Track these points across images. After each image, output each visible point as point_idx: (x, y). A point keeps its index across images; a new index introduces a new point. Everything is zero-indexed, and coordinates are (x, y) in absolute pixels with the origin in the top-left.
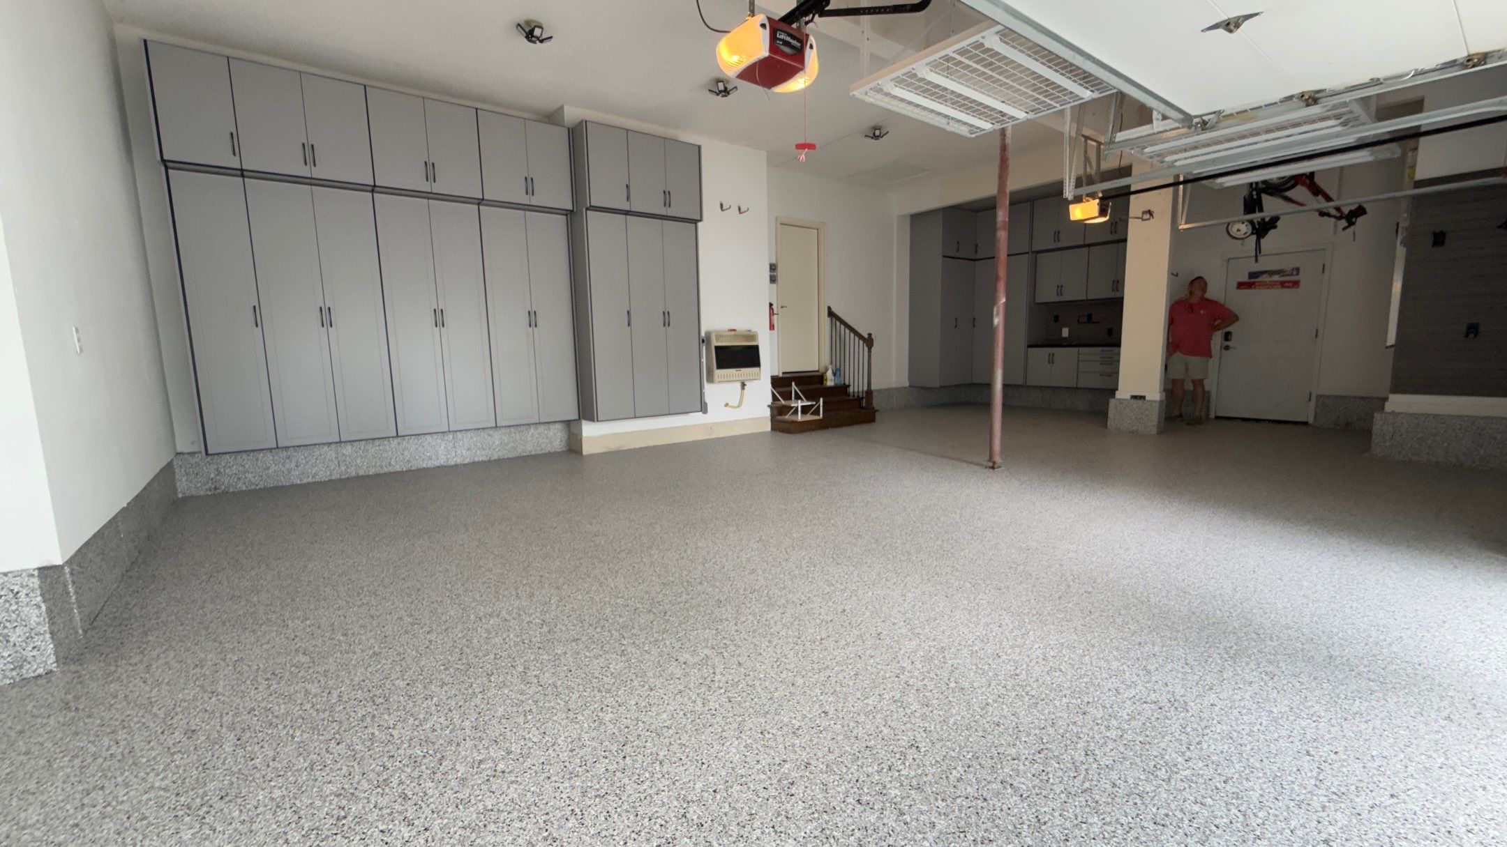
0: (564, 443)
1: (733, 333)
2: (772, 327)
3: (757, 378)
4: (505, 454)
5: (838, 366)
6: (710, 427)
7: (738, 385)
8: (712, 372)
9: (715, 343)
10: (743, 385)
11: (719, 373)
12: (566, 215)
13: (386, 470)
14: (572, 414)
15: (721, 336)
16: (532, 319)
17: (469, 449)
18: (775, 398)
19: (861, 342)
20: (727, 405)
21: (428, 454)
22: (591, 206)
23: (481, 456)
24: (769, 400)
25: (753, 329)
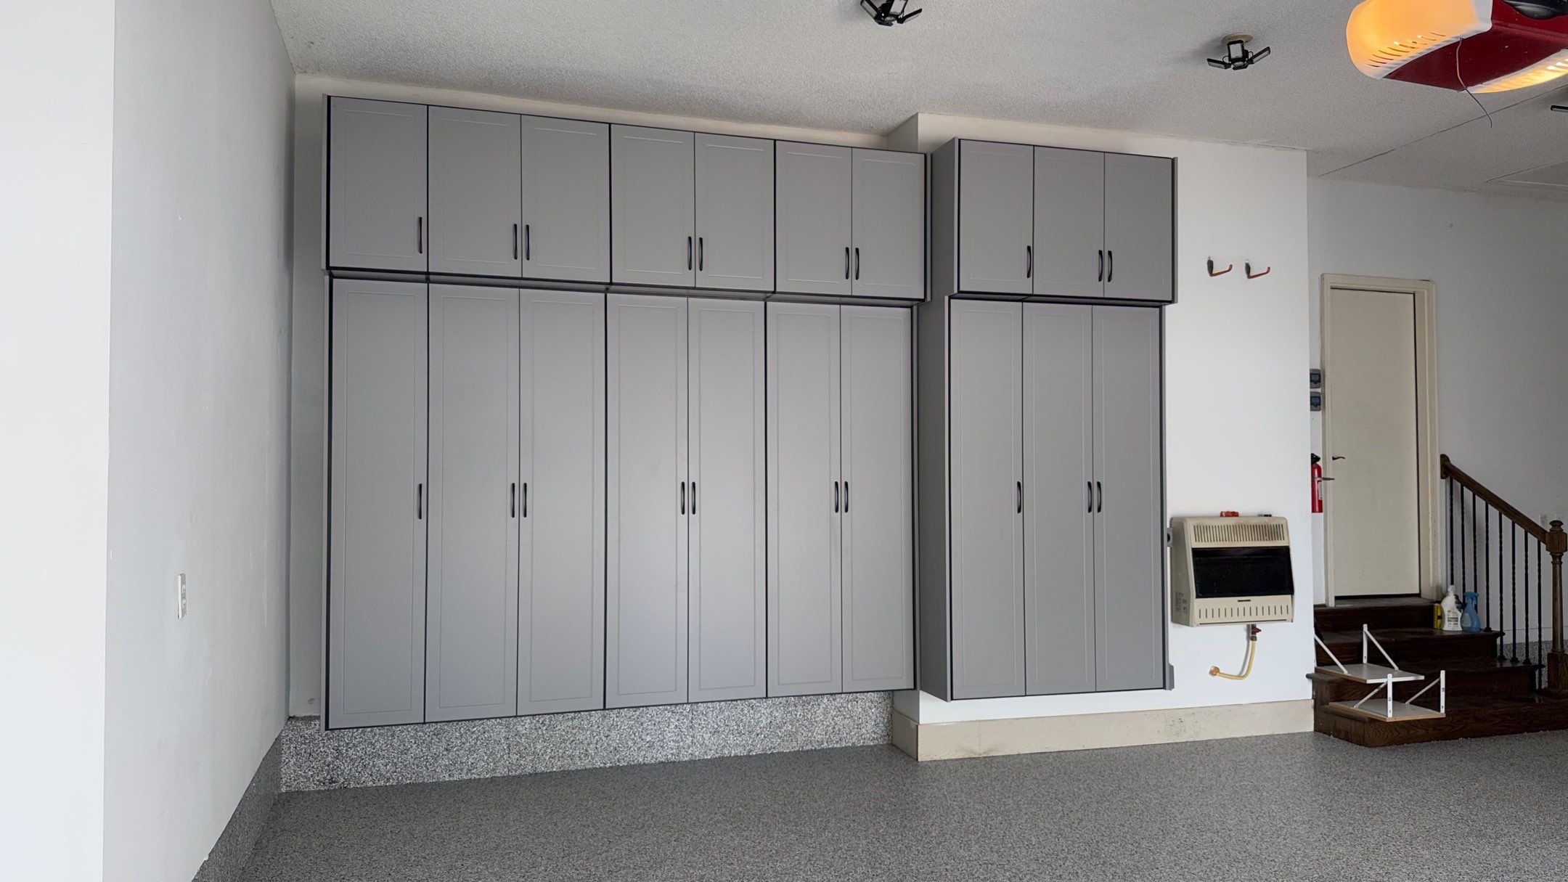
0: (881, 730)
1: (1231, 521)
2: (1317, 506)
3: (1286, 617)
4: (777, 744)
5: (1470, 589)
6: (1176, 717)
7: (1241, 631)
8: (1187, 602)
9: (1193, 543)
10: (1253, 631)
11: (1200, 605)
12: (911, 307)
13: (580, 765)
14: (903, 680)
15: (1207, 528)
16: (842, 497)
17: (716, 732)
18: (1322, 659)
19: (1533, 540)
20: (1215, 672)
21: (648, 738)
22: (959, 292)
23: (735, 747)
24: (1311, 666)
25: (1277, 513)
